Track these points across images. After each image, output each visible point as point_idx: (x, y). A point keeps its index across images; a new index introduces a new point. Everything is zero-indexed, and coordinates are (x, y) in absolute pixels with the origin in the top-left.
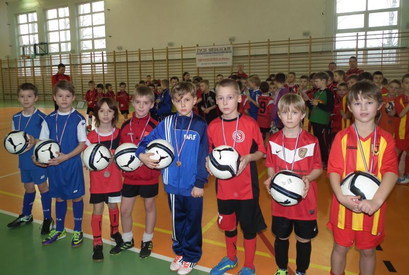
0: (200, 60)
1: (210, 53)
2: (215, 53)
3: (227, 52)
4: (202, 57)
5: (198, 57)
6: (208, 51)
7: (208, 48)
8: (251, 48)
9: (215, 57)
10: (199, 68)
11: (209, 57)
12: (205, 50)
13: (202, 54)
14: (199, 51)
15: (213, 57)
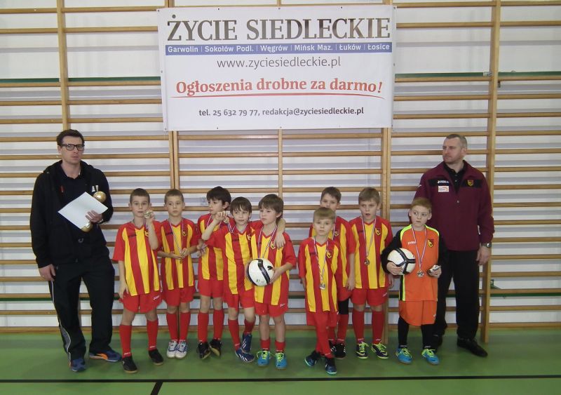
0: (191, 90)
1: (256, 49)
2: (291, 49)
3: (364, 48)
4: (204, 69)
5: (178, 70)
6: (241, 36)
7: (242, 16)
8: (504, 34)
10: (180, 136)
11: (249, 71)
12: (224, 27)
13: (201, 50)
14: (182, 30)
15: (272, 74)
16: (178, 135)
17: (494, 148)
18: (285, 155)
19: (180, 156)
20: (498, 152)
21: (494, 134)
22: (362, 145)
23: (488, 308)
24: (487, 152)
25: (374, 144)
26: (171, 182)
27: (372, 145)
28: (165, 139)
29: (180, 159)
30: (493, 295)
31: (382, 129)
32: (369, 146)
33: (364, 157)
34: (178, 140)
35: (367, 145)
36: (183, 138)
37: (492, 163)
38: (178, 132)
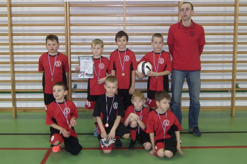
16: (69, 4)
17: (238, 13)
18: (128, 15)
19: (70, 15)
20: (240, 15)
21: (238, 5)
22: (169, 10)
23: (234, 98)
24: (234, 15)
25: (175, 11)
26: (65, 30)
27: (174, 11)
28: (63, 6)
29: (70, 17)
30: (237, 91)
31: (179, 2)
32: (172, 11)
33: (170, 17)
34: (69, 7)
35: (171, 11)
36: (72, 5)
37: (237, 21)
38: (69, 2)
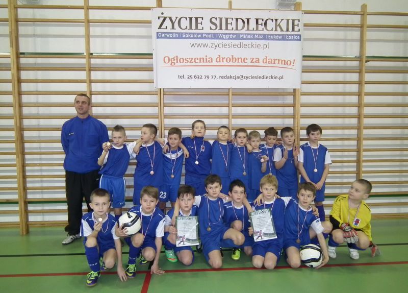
0: (173, 62)
1: (215, 37)
2: (238, 37)
3: (284, 38)
4: (182, 48)
5: (164, 48)
6: (206, 27)
7: (207, 16)
9: (238, 53)
11: (211, 50)
12: (195, 21)
13: (180, 36)
14: (168, 23)
15: (226, 53)
